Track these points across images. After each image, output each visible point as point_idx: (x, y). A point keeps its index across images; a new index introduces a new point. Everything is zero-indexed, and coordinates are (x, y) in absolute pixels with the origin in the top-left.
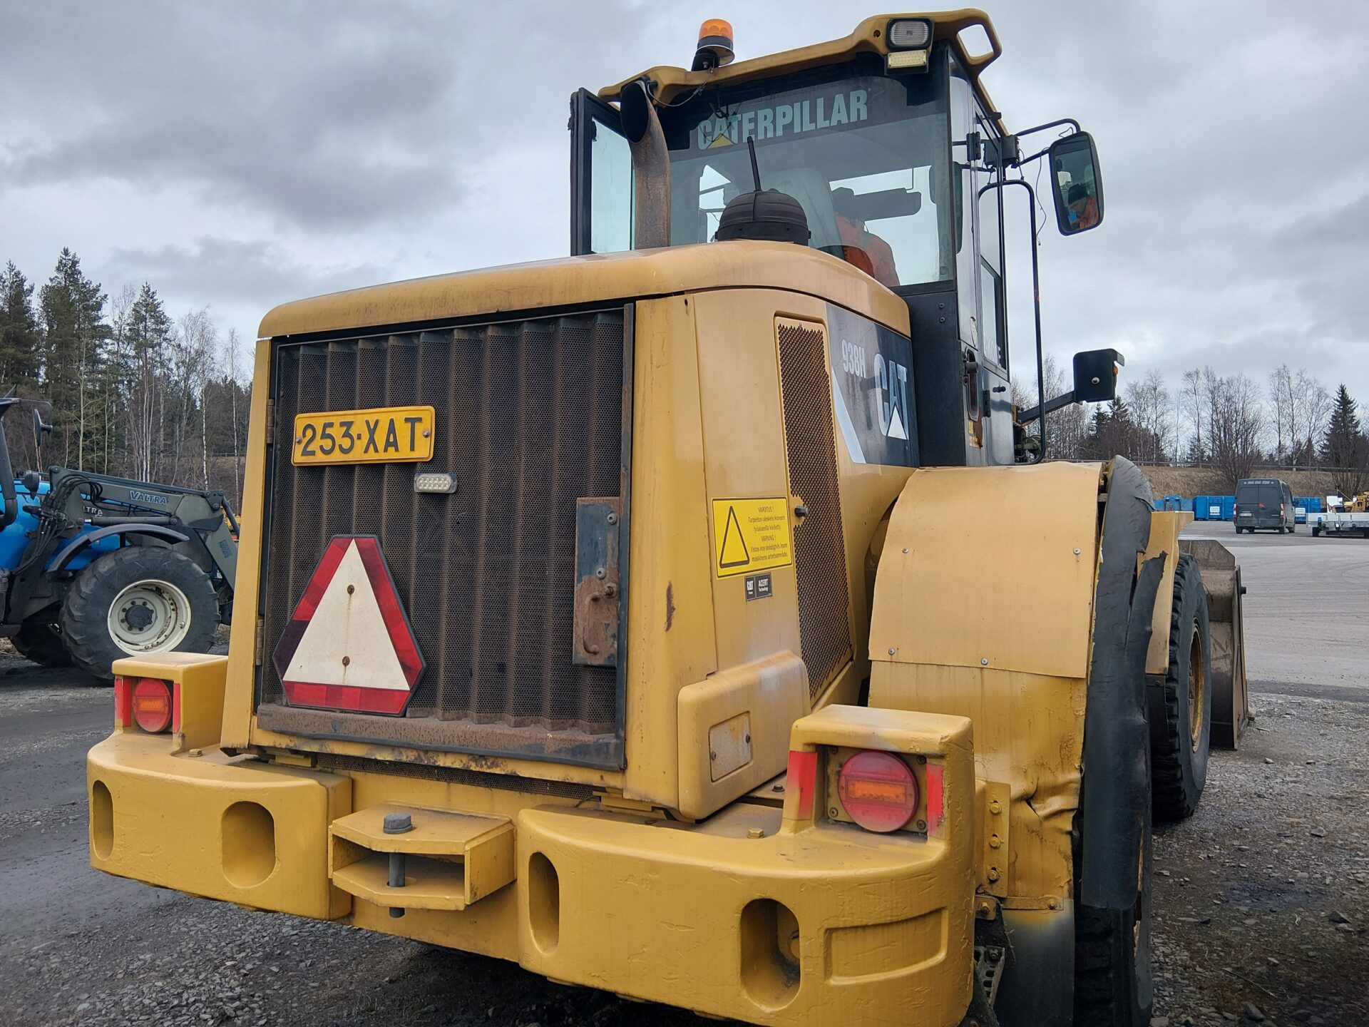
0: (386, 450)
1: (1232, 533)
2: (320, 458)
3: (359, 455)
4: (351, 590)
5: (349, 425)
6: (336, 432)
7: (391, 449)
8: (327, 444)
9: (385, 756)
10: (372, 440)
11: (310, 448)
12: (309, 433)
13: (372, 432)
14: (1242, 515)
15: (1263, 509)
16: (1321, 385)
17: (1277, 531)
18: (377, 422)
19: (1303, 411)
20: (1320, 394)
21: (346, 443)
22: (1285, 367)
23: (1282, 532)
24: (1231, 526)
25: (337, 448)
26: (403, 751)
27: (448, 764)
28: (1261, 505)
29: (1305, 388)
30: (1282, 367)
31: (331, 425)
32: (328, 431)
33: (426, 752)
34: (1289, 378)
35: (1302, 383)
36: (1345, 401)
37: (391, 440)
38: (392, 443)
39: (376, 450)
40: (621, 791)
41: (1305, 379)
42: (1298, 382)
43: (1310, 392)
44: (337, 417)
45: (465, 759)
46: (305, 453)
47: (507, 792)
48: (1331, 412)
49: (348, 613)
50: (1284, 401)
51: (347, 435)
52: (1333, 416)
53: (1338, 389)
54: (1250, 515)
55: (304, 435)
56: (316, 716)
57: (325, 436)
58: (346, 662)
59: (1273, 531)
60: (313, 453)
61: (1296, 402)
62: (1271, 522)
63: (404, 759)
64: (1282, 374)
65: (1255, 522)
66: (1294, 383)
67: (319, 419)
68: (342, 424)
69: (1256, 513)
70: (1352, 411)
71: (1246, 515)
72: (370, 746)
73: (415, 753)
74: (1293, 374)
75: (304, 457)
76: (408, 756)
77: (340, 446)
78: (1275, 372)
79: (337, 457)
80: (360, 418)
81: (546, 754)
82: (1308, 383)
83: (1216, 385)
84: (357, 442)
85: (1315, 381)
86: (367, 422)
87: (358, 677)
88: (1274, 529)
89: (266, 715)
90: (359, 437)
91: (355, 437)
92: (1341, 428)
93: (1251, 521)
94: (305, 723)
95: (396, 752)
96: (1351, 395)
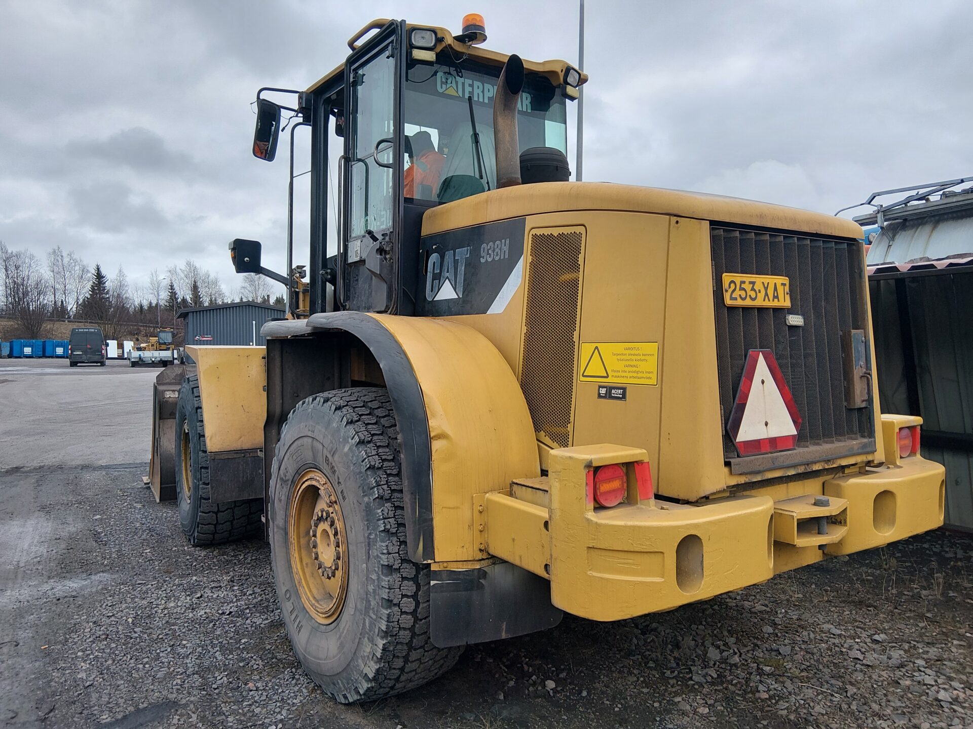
0: (773, 301)
1: (68, 366)
2: (739, 303)
3: (760, 302)
4: (763, 382)
5: (753, 283)
6: (747, 286)
7: (776, 300)
8: (743, 294)
9: (792, 472)
10: (766, 294)
11: (734, 296)
12: (733, 286)
13: (766, 289)
14: (75, 353)
15: (90, 349)
16: (85, 263)
17: (99, 364)
18: (768, 283)
19: (72, 280)
20: (84, 270)
21: (753, 294)
22: (59, 248)
23: (103, 364)
24: (67, 361)
25: (748, 297)
26: (798, 467)
27: (817, 468)
28: (89, 346)
29: (73, 264)
30: (56, 248)
31: (744, 282)
32: (743, 286)
33: (808, 464)
34: (62, 256)
35: (71, 261)
36: (99, 276)
37: (776, 295)
38: (776, 297)
39: (769, 300)
40: (873, 461)
41: (74, 258)
42: (68, 259)
43: (77, 268)
44: (747, 278)
45: (823, 464)
46: (732, 298)
47: (809, 480)
48: (91, 283)
49: (764, 396)
50: (58, 273)
51: (753, 289)
52: (92, 286)
53: (95, 267)
54: (81, 353)
55: (730, 287)
56: (763, 458)
57: (742, 289)
58: (766, 424)
59: (95, 364)
60: (736, 299)
61: (67, 274)
62: (96, 358)
63: (800, 471)
64: (56, 253)
65: (84, 358)
66: (66, 260)
67: (738, 277)
68: (750, 283)
69: (85, 352)
70: (105, 283)
71: (78, 353)
72: (785, 469)
73: (804, 467)
74: (65, 254)
75: (731, 301)
76: (801, 470)
77: (750, 296)
78: (51, 251)
79: (748, 303)
80: (760, 280)
81: (855, 451)
82: (75, 261)
83: (8, 256)
84: (758, 294)
85: (81, 260)
86: (763, 283)
87: (775, 431)
88: (97, 362)
89: (737, 465)
90: (760, 291)
91: (758, 292)
92: (97, 294)
93: (81, 357)
94: (758, 464)
95: (796, 469)
96: (104, 272)
